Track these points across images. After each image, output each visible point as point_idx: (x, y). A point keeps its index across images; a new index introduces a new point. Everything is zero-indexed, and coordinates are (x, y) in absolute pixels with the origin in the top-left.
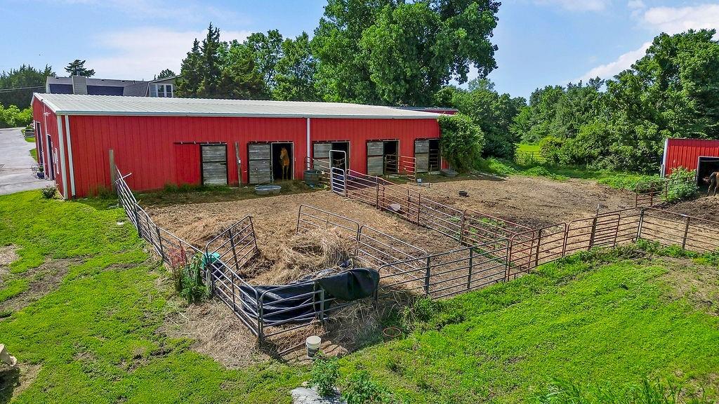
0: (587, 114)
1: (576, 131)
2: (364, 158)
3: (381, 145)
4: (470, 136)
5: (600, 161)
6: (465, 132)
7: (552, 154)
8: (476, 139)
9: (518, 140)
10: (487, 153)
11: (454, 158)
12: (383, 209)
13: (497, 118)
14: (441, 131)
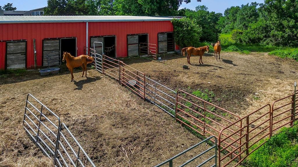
0: (251, 18)
1: (247, 27)
2: (126, 45)
3: (137, 37)
4: (191, 30)
5: (264, 41)
6: (187, 28)
7: (238, 38)
8: (195, 31)
9: (220, 32)
10: (202, 40)
11: (182, 44)
12: (123, 85)
13: (209, 23)
14: (174, 27)
